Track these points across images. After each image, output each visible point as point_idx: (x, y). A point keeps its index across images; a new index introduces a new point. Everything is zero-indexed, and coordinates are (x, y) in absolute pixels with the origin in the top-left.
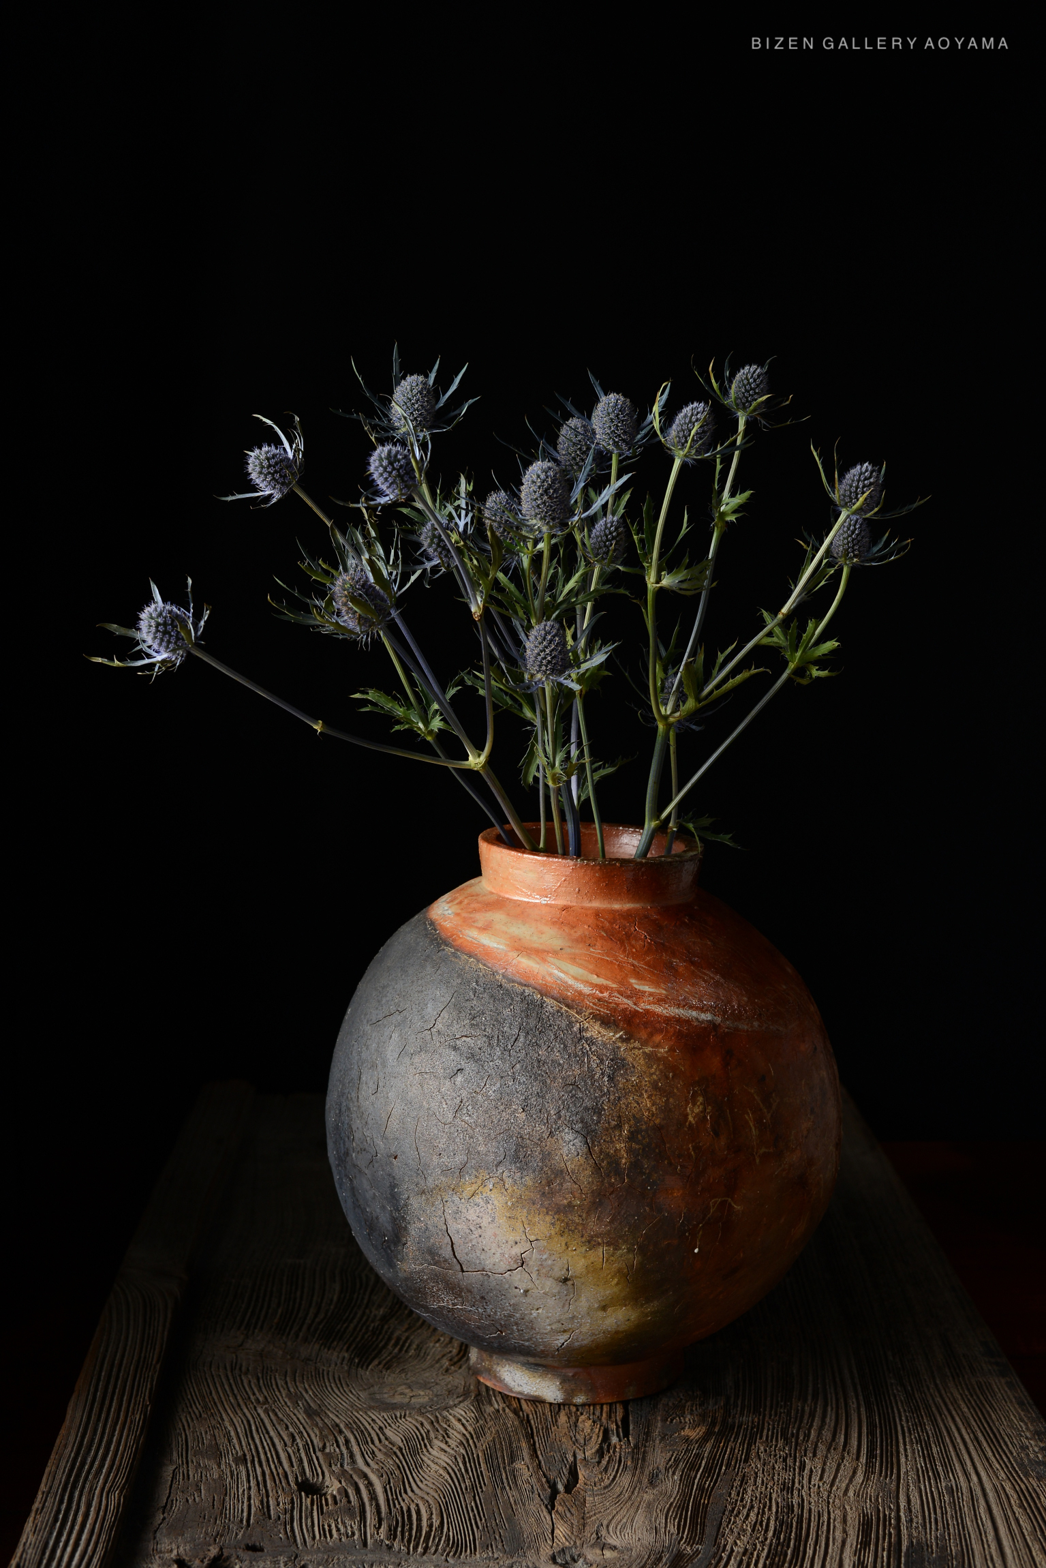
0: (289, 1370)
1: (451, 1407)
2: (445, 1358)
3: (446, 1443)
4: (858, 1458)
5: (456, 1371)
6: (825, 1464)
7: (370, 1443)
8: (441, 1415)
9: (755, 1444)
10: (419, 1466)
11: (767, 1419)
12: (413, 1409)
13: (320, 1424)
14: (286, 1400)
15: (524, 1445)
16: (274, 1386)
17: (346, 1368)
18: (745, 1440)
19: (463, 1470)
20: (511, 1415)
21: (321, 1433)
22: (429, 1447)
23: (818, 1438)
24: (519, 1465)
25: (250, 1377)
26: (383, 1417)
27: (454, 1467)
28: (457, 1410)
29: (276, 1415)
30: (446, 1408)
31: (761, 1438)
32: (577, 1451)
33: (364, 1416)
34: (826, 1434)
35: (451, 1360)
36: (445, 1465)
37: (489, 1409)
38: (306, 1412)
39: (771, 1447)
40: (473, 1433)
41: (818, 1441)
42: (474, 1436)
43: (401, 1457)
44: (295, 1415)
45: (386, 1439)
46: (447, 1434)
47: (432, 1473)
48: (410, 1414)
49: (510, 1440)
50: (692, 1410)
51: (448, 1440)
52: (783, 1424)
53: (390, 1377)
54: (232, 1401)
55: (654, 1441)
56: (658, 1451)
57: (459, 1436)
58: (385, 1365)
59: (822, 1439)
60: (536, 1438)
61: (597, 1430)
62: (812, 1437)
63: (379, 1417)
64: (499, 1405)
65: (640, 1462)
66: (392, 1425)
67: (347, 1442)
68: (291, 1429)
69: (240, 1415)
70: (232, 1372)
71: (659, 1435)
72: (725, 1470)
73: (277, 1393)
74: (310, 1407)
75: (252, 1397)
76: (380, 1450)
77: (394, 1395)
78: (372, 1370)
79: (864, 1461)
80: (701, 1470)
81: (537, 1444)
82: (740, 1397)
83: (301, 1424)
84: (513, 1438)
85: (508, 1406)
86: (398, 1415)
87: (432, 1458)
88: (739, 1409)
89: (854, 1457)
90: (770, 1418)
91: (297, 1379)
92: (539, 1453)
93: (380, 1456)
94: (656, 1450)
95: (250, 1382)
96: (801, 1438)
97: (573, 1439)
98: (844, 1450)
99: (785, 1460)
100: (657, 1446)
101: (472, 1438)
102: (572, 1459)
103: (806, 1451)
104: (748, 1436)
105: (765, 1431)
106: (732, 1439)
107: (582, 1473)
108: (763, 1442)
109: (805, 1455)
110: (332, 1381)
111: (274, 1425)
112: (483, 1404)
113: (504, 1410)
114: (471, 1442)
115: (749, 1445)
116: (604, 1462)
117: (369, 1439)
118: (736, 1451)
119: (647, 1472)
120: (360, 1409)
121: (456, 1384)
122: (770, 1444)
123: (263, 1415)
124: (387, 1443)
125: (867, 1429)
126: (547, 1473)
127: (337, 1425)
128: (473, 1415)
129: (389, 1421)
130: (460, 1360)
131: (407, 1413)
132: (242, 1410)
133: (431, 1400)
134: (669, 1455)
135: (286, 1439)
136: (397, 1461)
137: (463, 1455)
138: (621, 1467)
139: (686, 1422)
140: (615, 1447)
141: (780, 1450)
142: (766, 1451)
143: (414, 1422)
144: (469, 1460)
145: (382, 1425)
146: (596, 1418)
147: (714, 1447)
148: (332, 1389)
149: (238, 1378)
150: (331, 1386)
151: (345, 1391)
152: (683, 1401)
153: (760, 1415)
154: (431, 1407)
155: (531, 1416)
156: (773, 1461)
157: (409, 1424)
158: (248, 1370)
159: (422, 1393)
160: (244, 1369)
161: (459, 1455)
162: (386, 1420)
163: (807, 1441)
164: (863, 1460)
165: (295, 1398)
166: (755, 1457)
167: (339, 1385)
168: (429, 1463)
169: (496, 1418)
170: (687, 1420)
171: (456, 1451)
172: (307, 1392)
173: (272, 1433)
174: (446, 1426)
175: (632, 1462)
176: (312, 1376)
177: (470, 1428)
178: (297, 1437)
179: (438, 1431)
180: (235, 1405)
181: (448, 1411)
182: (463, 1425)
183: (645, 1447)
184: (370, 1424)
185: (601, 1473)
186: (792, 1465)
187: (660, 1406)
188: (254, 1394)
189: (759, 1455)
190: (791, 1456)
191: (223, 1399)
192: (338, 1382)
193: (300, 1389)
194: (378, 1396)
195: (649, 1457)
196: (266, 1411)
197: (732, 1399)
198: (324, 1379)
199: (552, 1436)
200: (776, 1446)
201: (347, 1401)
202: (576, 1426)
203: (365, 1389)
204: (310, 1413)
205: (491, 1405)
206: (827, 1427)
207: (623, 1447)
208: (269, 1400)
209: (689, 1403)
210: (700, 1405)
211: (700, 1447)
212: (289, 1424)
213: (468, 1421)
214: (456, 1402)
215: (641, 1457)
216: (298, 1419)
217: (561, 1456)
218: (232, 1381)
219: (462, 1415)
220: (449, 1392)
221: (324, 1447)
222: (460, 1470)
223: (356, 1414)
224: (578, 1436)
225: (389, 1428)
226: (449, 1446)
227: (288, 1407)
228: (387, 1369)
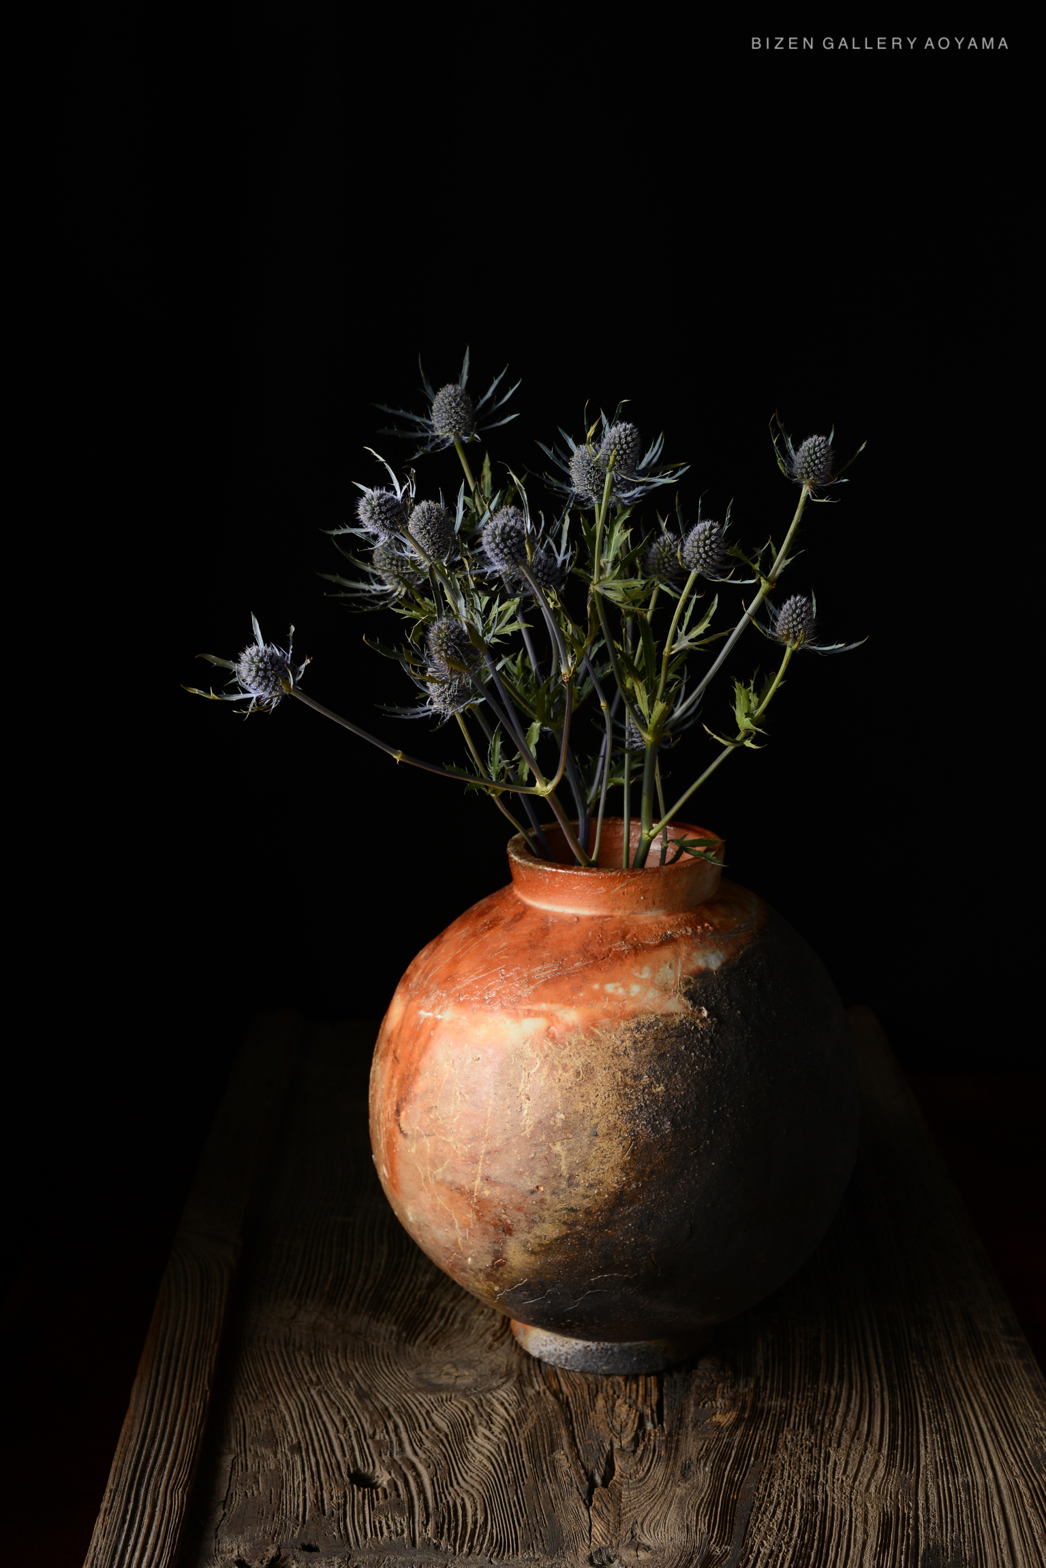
0: (340, 1345)
1: (495, 1389)
2: (489, 1332)
3: (490, 1429)
4: (880, 1450)
5: (498, 1348)
6: (848, 1455)
7: (418, 1430)
8: (485, 1397)
9: (783, 1432)
10: (465, 1455)
11: (794, 1404)
12: (459, 1391)
13: (371, 1408)
14: (338, 1380)
15: (563, 1432)
16: (326, 1365)
17: (394, 1343)
18: (773, 1427)
19: (506, 1460)
20: (551, 1398)
21: (371, 1418)
22: (473, 1434)
23: (842, 1425)
24: (560, 1455)
25: (303, 1353)
26: (430, 1400)
27: (497, 1456)
28: (500, 1392)
29: (328, 1397)
30: (489, 1390)
31: (788, 1426)
32: (614, 1439)
33: (413, 1399)
34: (851, 1422)
35: (494, 1335)
36: (489, 1454)
37: (531, 1392)
38: (357, 1394)
39: (798, 1436)
40: (515, 1418)
41: (842, 1429)
42: (517, 1422)
43: (447, 1445)
44: (346, 1396)
45: (434, 1424)
46: (490, 1419)
47: (477, 1463)
48: (455, 1396)
49: (550, 1427)
50: (723, 1393)
51: (492, 1426)
52: (809, 1410)
53: (436, 1355)
54: (287, 1380)
55: (687, 1428)
56: (690, 1439)
57: (502, 1422)
58: (431, 1341)
59: (846, 1427)
60: (575, 1424)
61: (633, 1415)
62: (837, 1424)
63: (427, 1399)
64: (540, 1387)
65: (673, 1451)
66: (439, 1409)
67: (396, 1427)
68: (343, 1414)
69: (294, 1397)
70: (286, 1348)
71: (692, 1421)
72: (754, 1461)
73: (329, 1372)
74: (361, 1388)
75: (306, 1378)
76: (427, 1437)
77: (440, 1375)
78: (419, 1346)
79: (886, 1453)
80: (731, 1461)
81: (576, 1430)
82: (770, 1379)
83: (353, 1407)
84: (553, 1425)
85: (548, 1388)
86: (444, 1398)
87: (476, 1446)
88: (768, 1392)
89: (877, 1447)
90: (797, 1403)
91: (348, 1356)
92: (578, 1440)
93: (427, 1444)
94: (689, 1439)
95: (303, 1359)
96: (827, 1426)
97: (610, 1425)
98: (867, 1440)
99: (810, 1451)
100: (689, 1433)
101: (514, 1424)
102: (609, 1448)
103: (830, 1440)
104: (776, 1423)
105: (793, 1418)
106: (761, 1426)
107: (618, 1464)
108: (791, 1430)
109: (830, 1446)
110: (381, 1358)
111: (327, 1409)
112: (525, 1386)
113: (545, 1393)
114: (513, 1428)
115: (777, 1433)
116: (639, 1452)
117: (417, 1425)
118: (765, 1440)
119: (679, 1463)
120: (408, 1391)
121: (499, 1363)
122: (797, 1433)
123: (316, 1397)
124: (434, 1429)
125: (890, 1416)
126: (586, 1463)
127: (387, 1409)
128: (515, 1398)
129: (435, 1404)
130: (502, 1335)
131: (453, 1395)
132: (296, 1391)
133: (476, 1381)
134: (701, 1443)
135: (338, 1424)
136: (444, 1450)
137: (506, 1444)
138: (656, 1458)
139: (717, 1407)
140: (650, 1435)
141: (806, 1439)
142: (792, 1440)
143: (459, 1406)
144: (511, 1448)
145: (429, 1409)
146: (632, 1402)
147: (743, 1435)
148: (381, 1367)
149: (292, 1355)
150: (380, 1365)
151: (393, 1370)
152: (715, 1383)
153: (787, 1399)
154: (475, 1389)
155: (570, 1399)
156: (799, 1452)
157: (454, 1407)
158: (301, 1346)
159: (467, 1373)
160: (297, 1344)
161: (502, 1443)
162: (432, 1403)
163: (833, 1429)
164: (885, 1451)
165: (347, 1377)
166: (783, 1447)
167: (388, 1364)
168: (474, 1451)
169: (537, 1402)
170: (718, 1403)
171: (499, 1439)
172: (357, 1371)
173: (325, 1418)
174: (489, 1410)
175: (666, 1452)
176: (362, 1353)
177: (512, 1413)
178: (349, 1423)
179: (482, 1416)
180: (290, 1386)
181: (491, 1394)
182: (506, 1409)
183: (678, 1434)
184: (417, 1408)
185: (636, 1464)
186: (817, 1455)
187: (693, 1388)
188: (307, 1373)
189: (786, 1445)
190: (816, 1447)
191: (278, 1379)
192: (387, 1360)
193: (351, 1368)
194: (425, 1377)
195: (682, 1446)
196: (319, 1393)
197: (762, 1381)
198: (373, 1356)
199: (590, 1422)
200: (802, 1435)
201: (396, 1382)
202: (613, 1411)
203: (412, 1369)
204: (362, 1395)
205: (533, 1387)
206: (851, 1413)
207: (658, 1435)
208: (322, 1380)
209: (720, 1385)
210: (731, 1387)
211: (730, 1435)
212: (341, 1408)
213: (510, 1405)
214: (499, 1383)
215: (674, 1446)
216: (349, 1401)
217: (599, 1445)
218: (286, 1358)
219: (504, 1398)
220: (493, 1372)
221: (374, 1433)
222: (503, 1460)
223: (404, 1396)
224: (615, 1423)
225: (435, 1412)
226: (493, 1433)
227: (340, 1388)
228: (434, 1345)
